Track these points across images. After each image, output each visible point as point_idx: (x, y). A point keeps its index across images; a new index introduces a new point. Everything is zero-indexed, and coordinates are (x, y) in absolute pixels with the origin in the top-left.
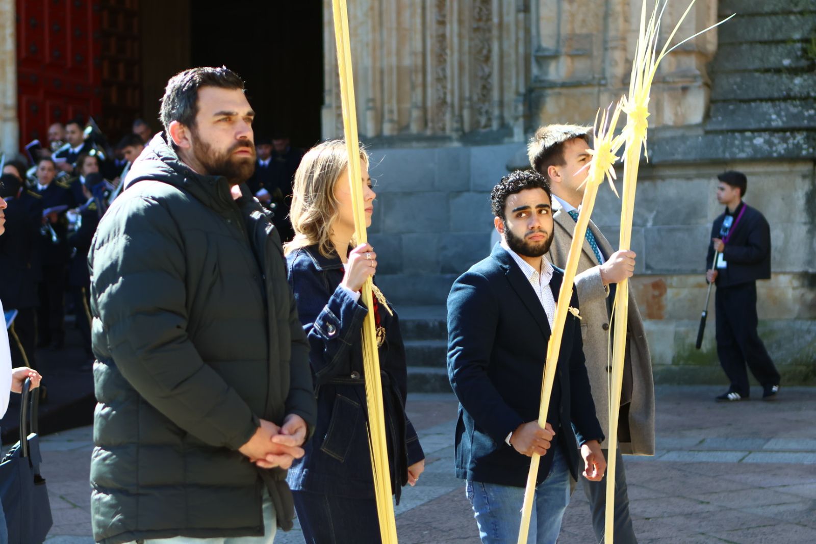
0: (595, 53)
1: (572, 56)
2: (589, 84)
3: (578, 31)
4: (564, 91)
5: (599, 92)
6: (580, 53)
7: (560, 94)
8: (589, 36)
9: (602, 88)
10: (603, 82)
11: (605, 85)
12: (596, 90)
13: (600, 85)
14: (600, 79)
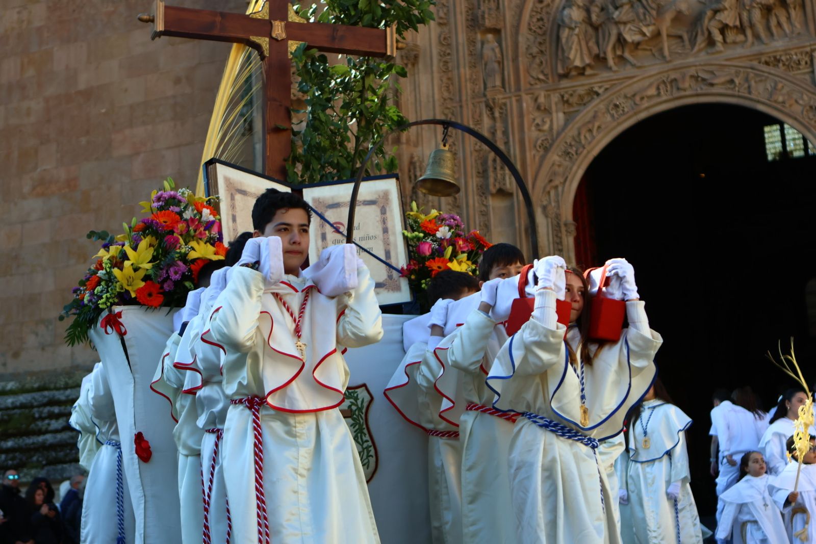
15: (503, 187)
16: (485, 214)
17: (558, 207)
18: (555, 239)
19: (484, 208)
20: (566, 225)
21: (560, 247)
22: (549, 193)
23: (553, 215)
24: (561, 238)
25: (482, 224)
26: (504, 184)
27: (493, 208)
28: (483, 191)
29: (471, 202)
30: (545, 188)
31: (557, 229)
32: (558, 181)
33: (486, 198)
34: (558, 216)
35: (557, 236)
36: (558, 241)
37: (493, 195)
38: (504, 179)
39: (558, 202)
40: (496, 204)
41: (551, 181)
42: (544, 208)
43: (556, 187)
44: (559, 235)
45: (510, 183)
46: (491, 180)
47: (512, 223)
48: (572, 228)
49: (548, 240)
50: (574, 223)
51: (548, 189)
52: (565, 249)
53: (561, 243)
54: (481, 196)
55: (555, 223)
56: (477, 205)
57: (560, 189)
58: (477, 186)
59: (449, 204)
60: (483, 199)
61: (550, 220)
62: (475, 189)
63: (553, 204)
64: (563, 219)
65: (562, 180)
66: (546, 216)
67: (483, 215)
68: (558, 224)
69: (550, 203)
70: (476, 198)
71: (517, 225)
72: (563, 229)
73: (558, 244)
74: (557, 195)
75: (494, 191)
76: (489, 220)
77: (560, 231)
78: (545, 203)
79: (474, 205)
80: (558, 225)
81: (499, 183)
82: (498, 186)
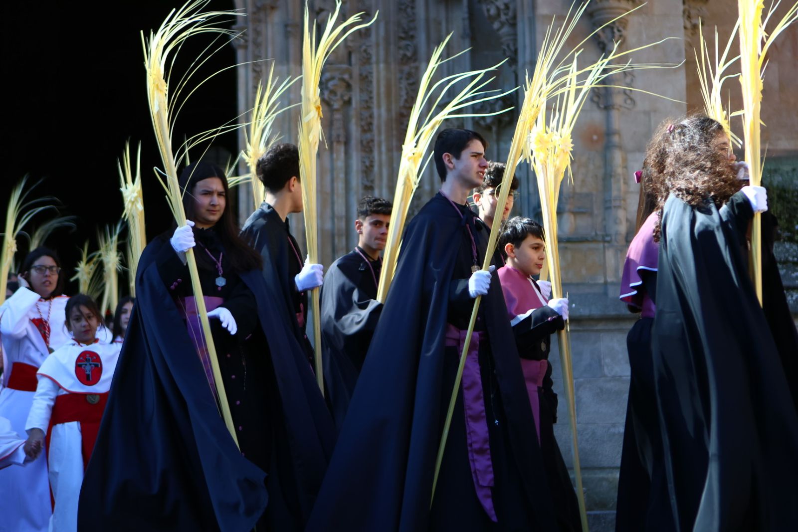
0: (596, 212)
1: (575, 213)
2: (593, 240)
3: (578, 190)
4: (569, 245)
5: (604, 247)
6: (582, 210)
7: (566, 248)
8: (588, 195)
9: (606, 245)
10: (608, 239)
11: (609, 242)
12: (601, 245)
13: (604, 241)
14: (603, 237)
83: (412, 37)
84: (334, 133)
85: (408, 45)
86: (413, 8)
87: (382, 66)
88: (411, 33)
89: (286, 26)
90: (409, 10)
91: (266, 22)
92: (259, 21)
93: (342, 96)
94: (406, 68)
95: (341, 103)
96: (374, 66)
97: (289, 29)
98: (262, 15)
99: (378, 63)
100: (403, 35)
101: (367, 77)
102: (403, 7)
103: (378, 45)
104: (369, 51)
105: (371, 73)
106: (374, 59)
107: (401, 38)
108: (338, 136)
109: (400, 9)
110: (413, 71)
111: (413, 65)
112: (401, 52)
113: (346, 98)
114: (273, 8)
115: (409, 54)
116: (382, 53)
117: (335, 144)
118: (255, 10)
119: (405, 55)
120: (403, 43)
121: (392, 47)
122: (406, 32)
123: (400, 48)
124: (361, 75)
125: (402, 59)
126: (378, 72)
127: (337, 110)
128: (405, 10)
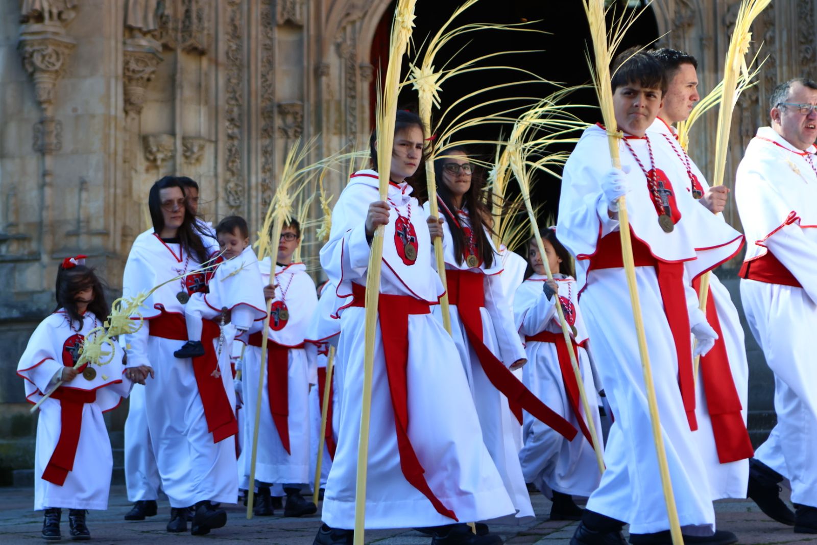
15: (292, 18)
16: (269, 48)
17: (354, 46)
18: (348, 83)
19: (268, 42)
20: (361, 67)
21: (353, 94)
22: (344, 29)
23: (348, 56)
24: (354, 82)
25: (265, 60)
26: (294, 15)
27: (279, 42)
28: (268, 20)
29: (253, 33)
30: (340, 22)
31: (351, 71)
32: (356, 15)
33: (271, 29)
34: (353, 57)
35: (350, 80)
36: (351, 85)
37: (279, 26)
38: (294, 8)
39: (354, 40)
40: (282, 37)
41: (348, 15)
42: (338, 46)
43: (353, 23)
44: (353, 79)
45: (301, 14)
46: (279, 8)
47: (300, 61)
48: (369, 72)
49: (340, 84)
50: (371, 66)
51: (344, 24)
52: (358, 96)
53: (353, 89)
54: (266, 27)
55: (349, 64)
56: (260, 37)
57: (358, 24)
58: (262, 14)
59: (227, 33)
60: (268, 30)
61: (343, 60)
62: (259, 18)
63: (349, 42)
64: (359, 61)
65: (360, 14)
66: (340, 55)
67: (267, 49)
68: (353, 66)
69: (345, 40)
70: (260, 28)
71: (305, 64)
72: (358, 72)
73: (350, 89)
74: (354, 32)
75: (281, 21)
76: (273, 56)
77: (355, 75)
78: (339, 40)
79: (257, 37)
80: (353, 68)
81: (288, 12)
82: (286, 16)
83: (811, 41)
84: (743, 129)
85: (808, 48)
86: (812, 16)
87: (785, 68)
88: (810, 38)
89: (701, 39)
90: (808, 18)
91: (684, 38)
92: (679, 37)
93: (750, 97)
94: (806, 69)
95: (749, 102)
96: (778, 69)
97: (704, 42)
98: (681, 33)
99: (781, 66)
100: (803, 40)
101: (772, 79)
102: (803, 16)
103: (781, 50)
104: (774, 55)
105: (775, 75)
106: (778, 62)
107: (802, 43)
108: (747, 131)
109: (800, 18)
110: (812, 70)
111: (811, 65)
112: (802, 55)
113: (754, 98)
114: (689, 25)
115: (808, 56)
116: (785, 57)
117: (744, 138)
118: (674, 27)
119: (805, 57)
120: (803, 47)
121: (794, 50)
122: (805, 38)
123: (800, 51)
124: (766, 77)
125: (802, 61)
126: (782, 74)
127: (746, 109)
128: (805, 19)
